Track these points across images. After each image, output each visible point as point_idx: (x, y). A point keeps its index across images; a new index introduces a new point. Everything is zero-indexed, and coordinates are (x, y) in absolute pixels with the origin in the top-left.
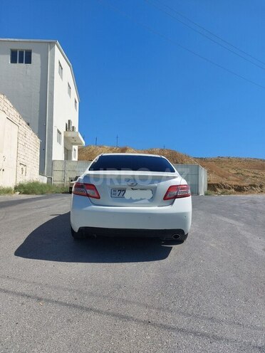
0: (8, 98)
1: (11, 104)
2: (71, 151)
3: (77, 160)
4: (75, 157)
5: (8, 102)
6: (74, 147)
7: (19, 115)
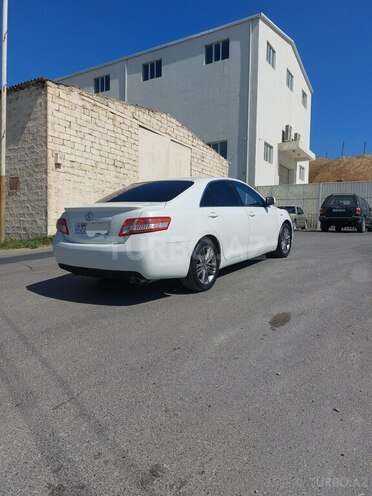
0: (173, 116)
1: (178, 123)
2: (294, 170)
3: (306, 181)
4: (302, 178)
5: (173, 121)
6: (299, 164)
7: (191, 134)
